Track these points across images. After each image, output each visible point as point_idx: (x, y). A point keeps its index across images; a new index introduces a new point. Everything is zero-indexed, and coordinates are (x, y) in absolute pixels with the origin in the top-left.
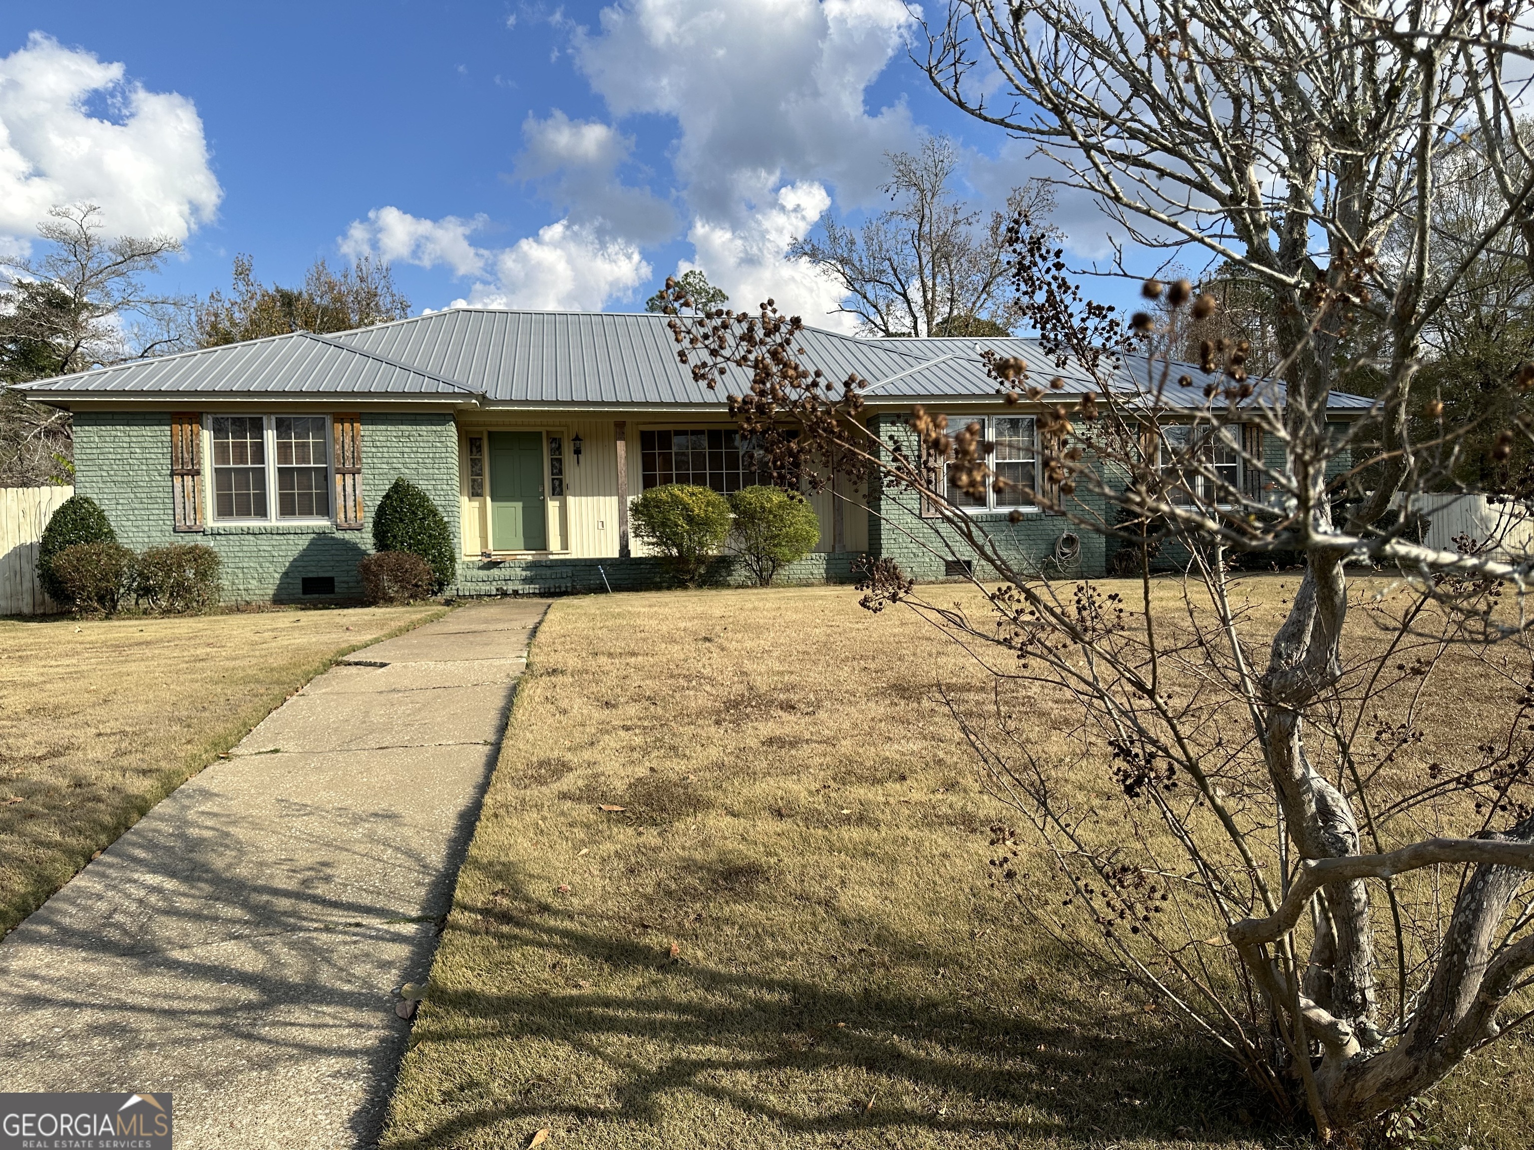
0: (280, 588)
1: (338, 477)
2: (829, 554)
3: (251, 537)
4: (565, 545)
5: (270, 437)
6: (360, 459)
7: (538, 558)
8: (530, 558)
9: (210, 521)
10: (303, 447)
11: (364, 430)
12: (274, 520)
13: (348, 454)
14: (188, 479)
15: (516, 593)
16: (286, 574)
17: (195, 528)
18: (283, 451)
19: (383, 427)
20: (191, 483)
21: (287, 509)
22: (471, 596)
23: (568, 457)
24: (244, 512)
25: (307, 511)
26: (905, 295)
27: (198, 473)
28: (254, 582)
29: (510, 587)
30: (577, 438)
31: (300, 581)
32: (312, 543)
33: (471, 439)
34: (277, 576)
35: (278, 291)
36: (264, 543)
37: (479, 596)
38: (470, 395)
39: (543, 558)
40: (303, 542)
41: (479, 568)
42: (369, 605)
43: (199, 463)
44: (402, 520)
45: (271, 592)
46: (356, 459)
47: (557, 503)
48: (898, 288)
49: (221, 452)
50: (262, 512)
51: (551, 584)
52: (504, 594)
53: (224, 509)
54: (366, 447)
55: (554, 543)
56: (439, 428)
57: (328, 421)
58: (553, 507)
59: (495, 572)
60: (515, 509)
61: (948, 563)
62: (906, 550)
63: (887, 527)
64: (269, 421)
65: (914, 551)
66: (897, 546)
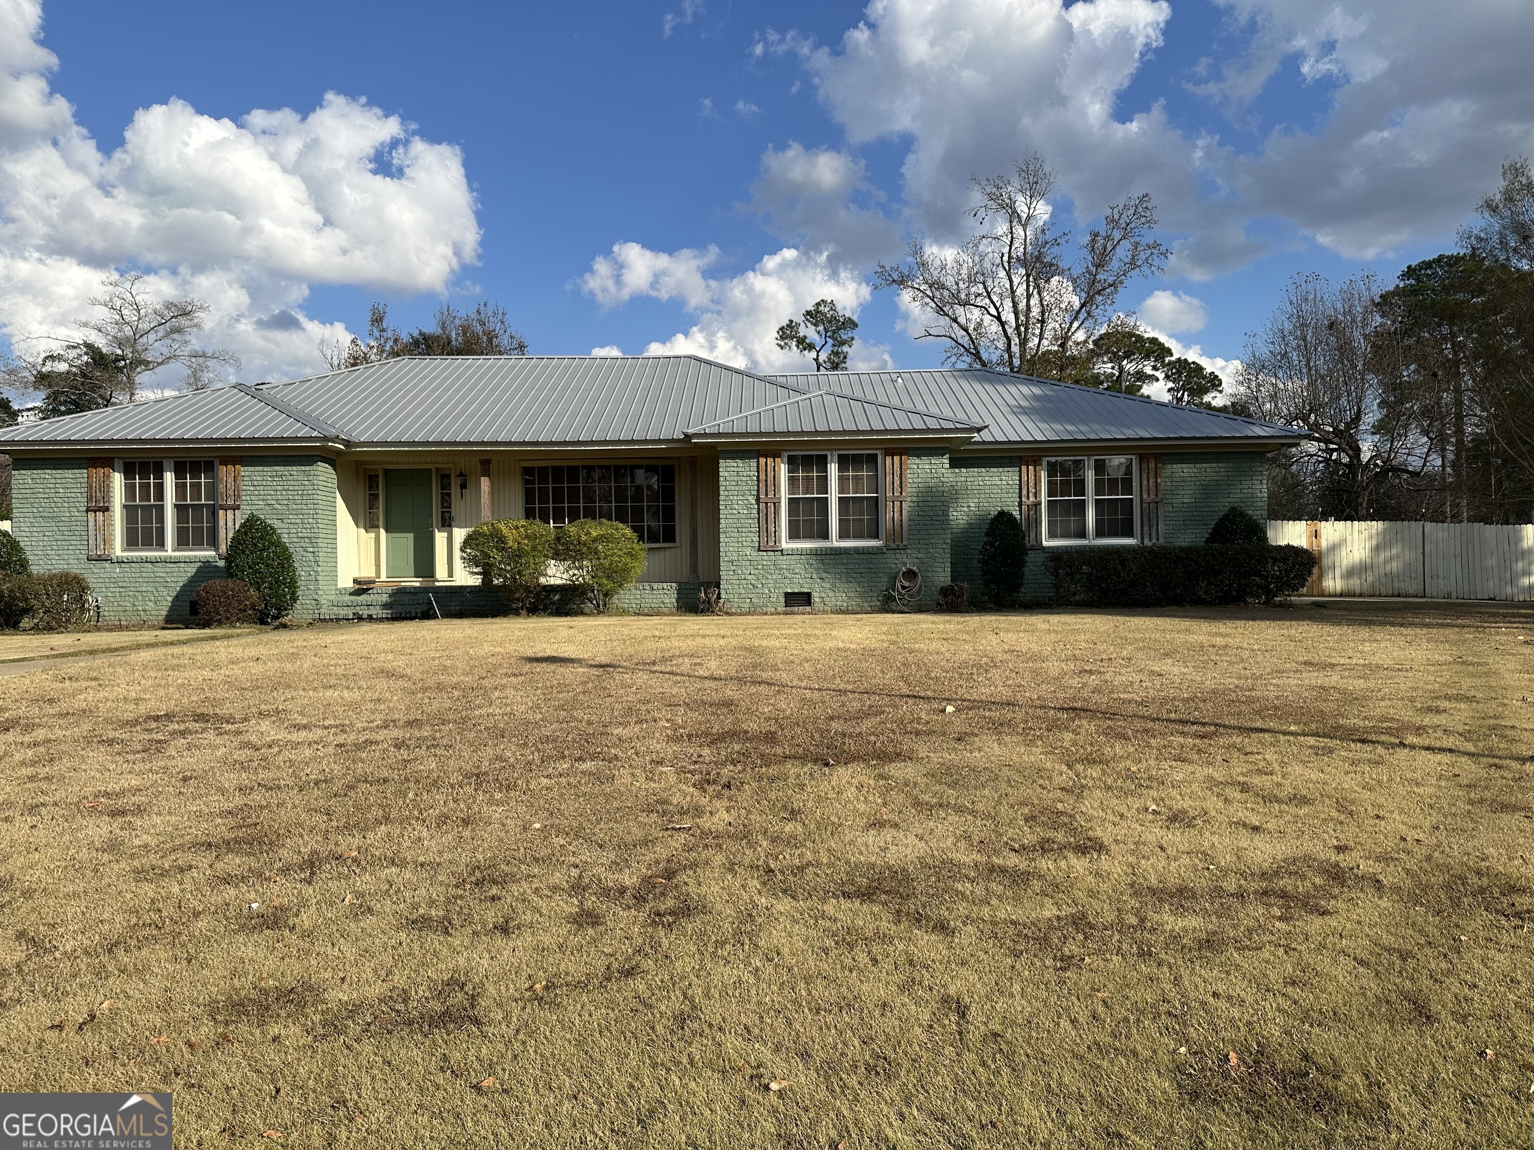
0: (171, 610)
1: (221, 512)
3: (149, 565)
5: (169, 478)
6: (239, 496)
9: (118, 550)
10: (196, 487)
11: (244, 471)
12: (170, 551)
13: (231, 492)
14: (100, 515)
16: (177, 598)
17: (103, 557)
18: (180, 489)
19: (261, 468)
20: (101, 518)
21: (182, 541)
23: (455, 491)
24: (147, 543)
25: (198, 543)
26: (999, 318)
27: (106, 509)
28: (151, 604)
30: (461, 475)
31: (188, 604)
32: (199, 570)
33: (370, 477)
34: (170, 599)
36: (160, 570)
37: (338, 620)
38: (336, 439)
40: (192, 570)
41: (351, 594)
43: (109, 501)
45: (165, 613)
46: (237, 496)
47: (445, 534)
48: (993, 311)
49: (130, 490)
50: (161, 544)
51: (399, 609)
52: (360, 619)
53: (131, 541)
54: (246, 487)
55: (441, 572)
56: (307, 468)
57: (217, 462)
58: (440, 538)
60: (407, 540)
61: (787, 595)
62: (745, 582)
63: (726, 559)
64: (168, 464)
65: (753, 582)
66: (736, 577)
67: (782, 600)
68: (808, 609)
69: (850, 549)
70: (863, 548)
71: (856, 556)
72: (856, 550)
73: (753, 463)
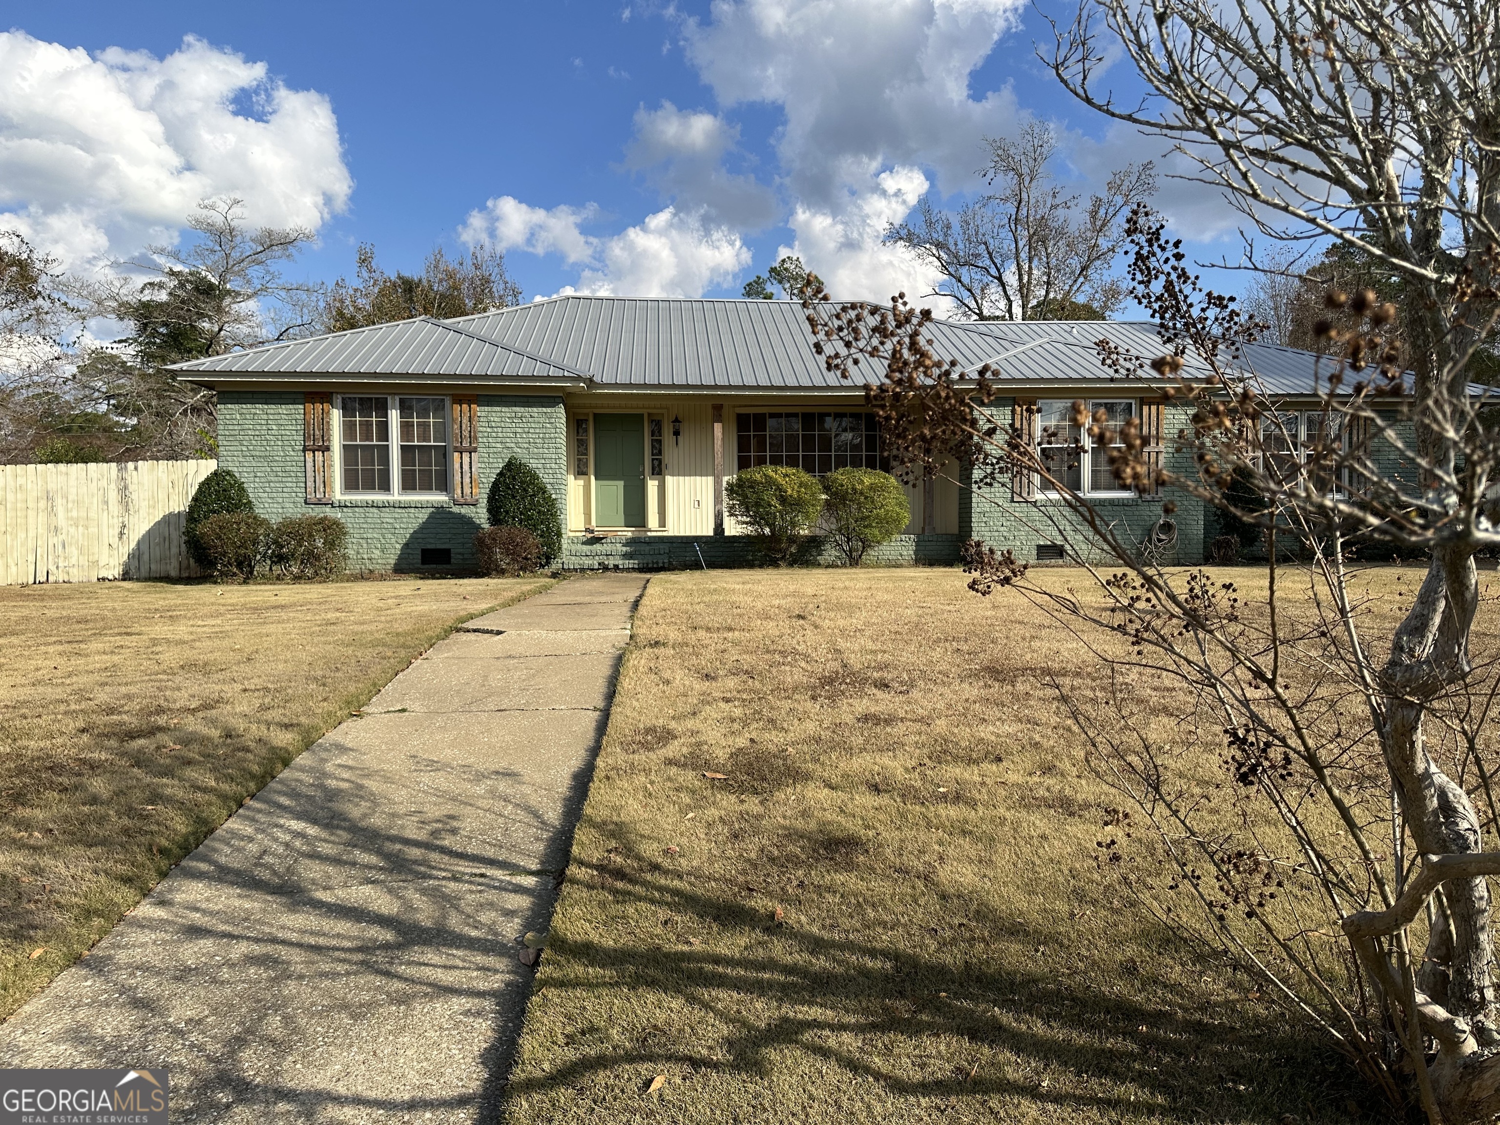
0: (400, 558)
1: (456, 455)
2: (918, 535)
3: (375, 510)
4: (662, 523)
5: (394, 417)
6: (476, 438)
7: (637, 534)
8: (630, 534)
9: (338, 494)
10: (425, 426)
11: (480, 411)
12: (396, 495)
13: (466, 433)
14: (319, 454)
15: (616, 568)
16: (406, 546)
17: (324, 501)
18: (406, 429)
19: (498, 409)
20: (321, 458)
21: (408, 485)
22: (575, 570)
23: (668, 438)
24: (369, 486)
25: (426, 487)
26: (1000, 279)
27: (328, 449)
28: (377, 552)
29: (611, 562)
30: (676, 420)
31: (419, 552)
32: (432, 516)
33: (578, 421)
34: (398, 546)
35: (399, 277)
36: (387, 516)
37: (583, 570)
38: (579, 378)
39: (642, 534)
40: (423, 516)
41: (583, 543)
42: (482, 577)
43: (329, 440)
44: (514, 497)
45: (393, 562)
46: (473, 438)
47: (656, 483)
48: (993, 271)
49: (349, 430)
50: (385, 486)
51: (649, 560)
52: (606, 568)
53: (351, 484)
54: (482, 427)
55: (653, 521)
56: (549, 410)
57: (448, 402)
58: (652, 486)
59: (597, 547)
60: (617, 488)
61: (1039, 547)
62: (997, 534)
63: (978, 510)
64: (393, 402)
65: (1005, 534)
66: (987, 529)
67: (1035, 552)
68: (1060, 562)
69: (1105, 500)
70: (1118, 499)
71: (1110, 508)
72: (1112, 502)
73: (1008, 411)
